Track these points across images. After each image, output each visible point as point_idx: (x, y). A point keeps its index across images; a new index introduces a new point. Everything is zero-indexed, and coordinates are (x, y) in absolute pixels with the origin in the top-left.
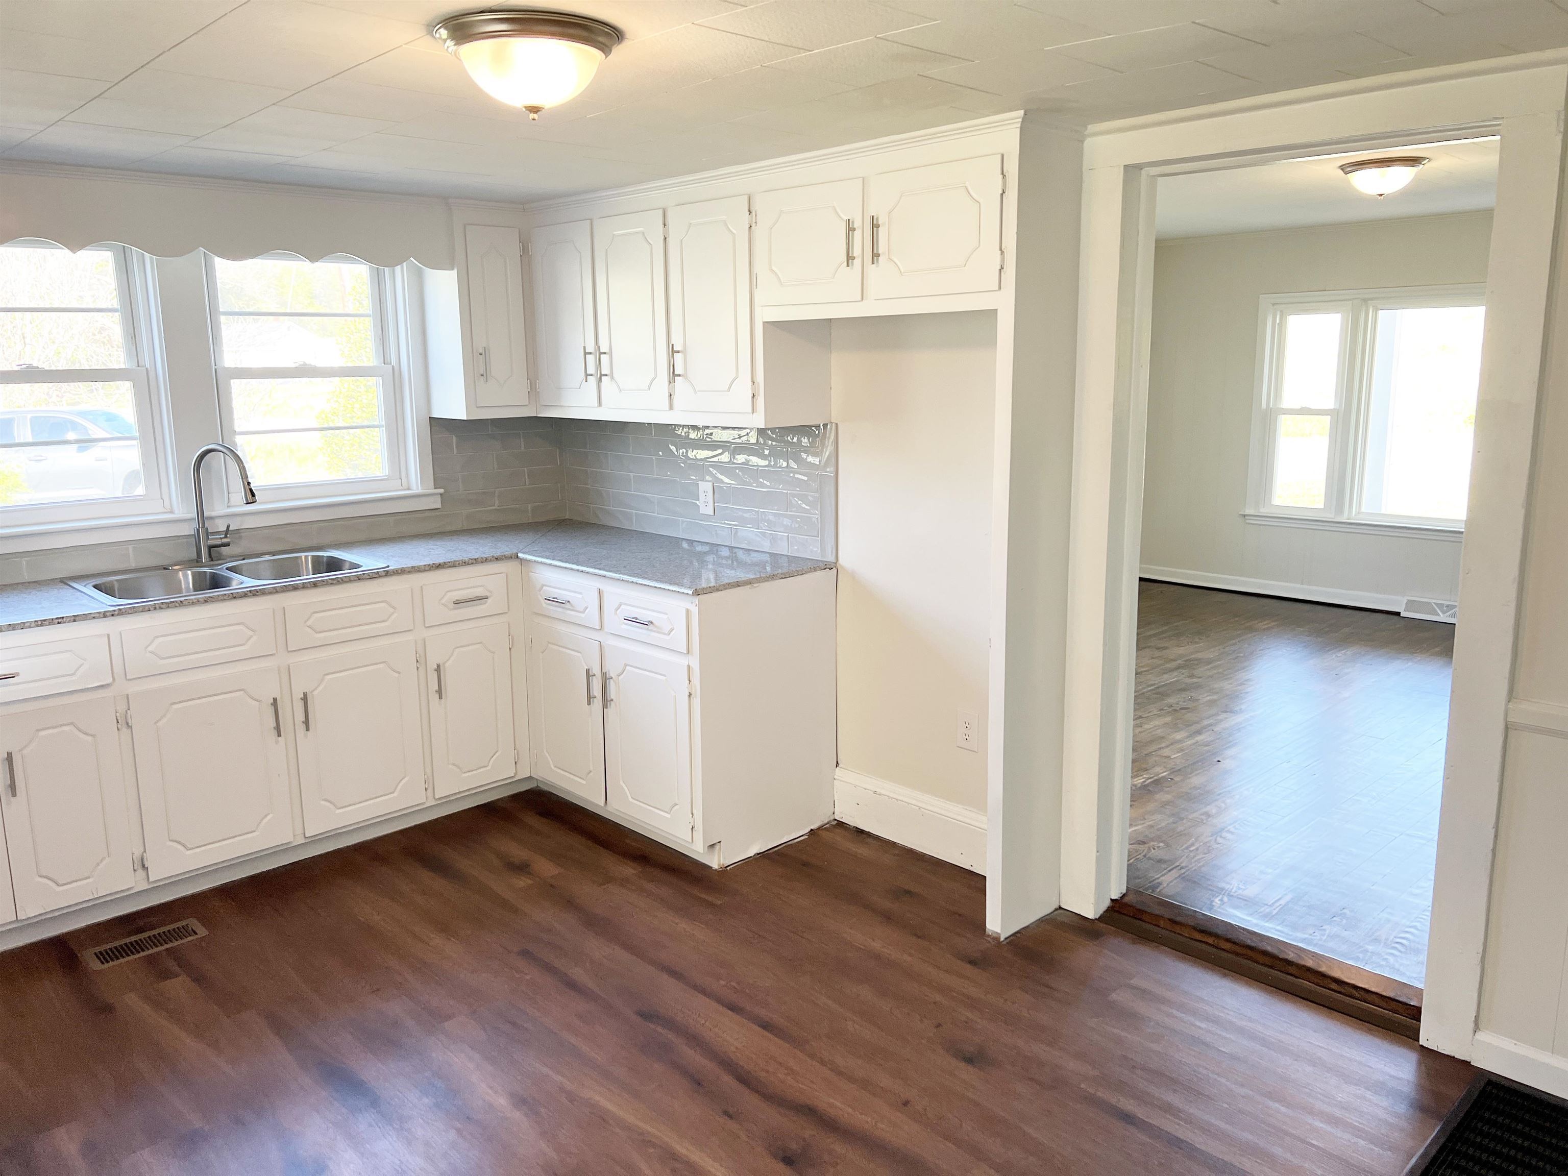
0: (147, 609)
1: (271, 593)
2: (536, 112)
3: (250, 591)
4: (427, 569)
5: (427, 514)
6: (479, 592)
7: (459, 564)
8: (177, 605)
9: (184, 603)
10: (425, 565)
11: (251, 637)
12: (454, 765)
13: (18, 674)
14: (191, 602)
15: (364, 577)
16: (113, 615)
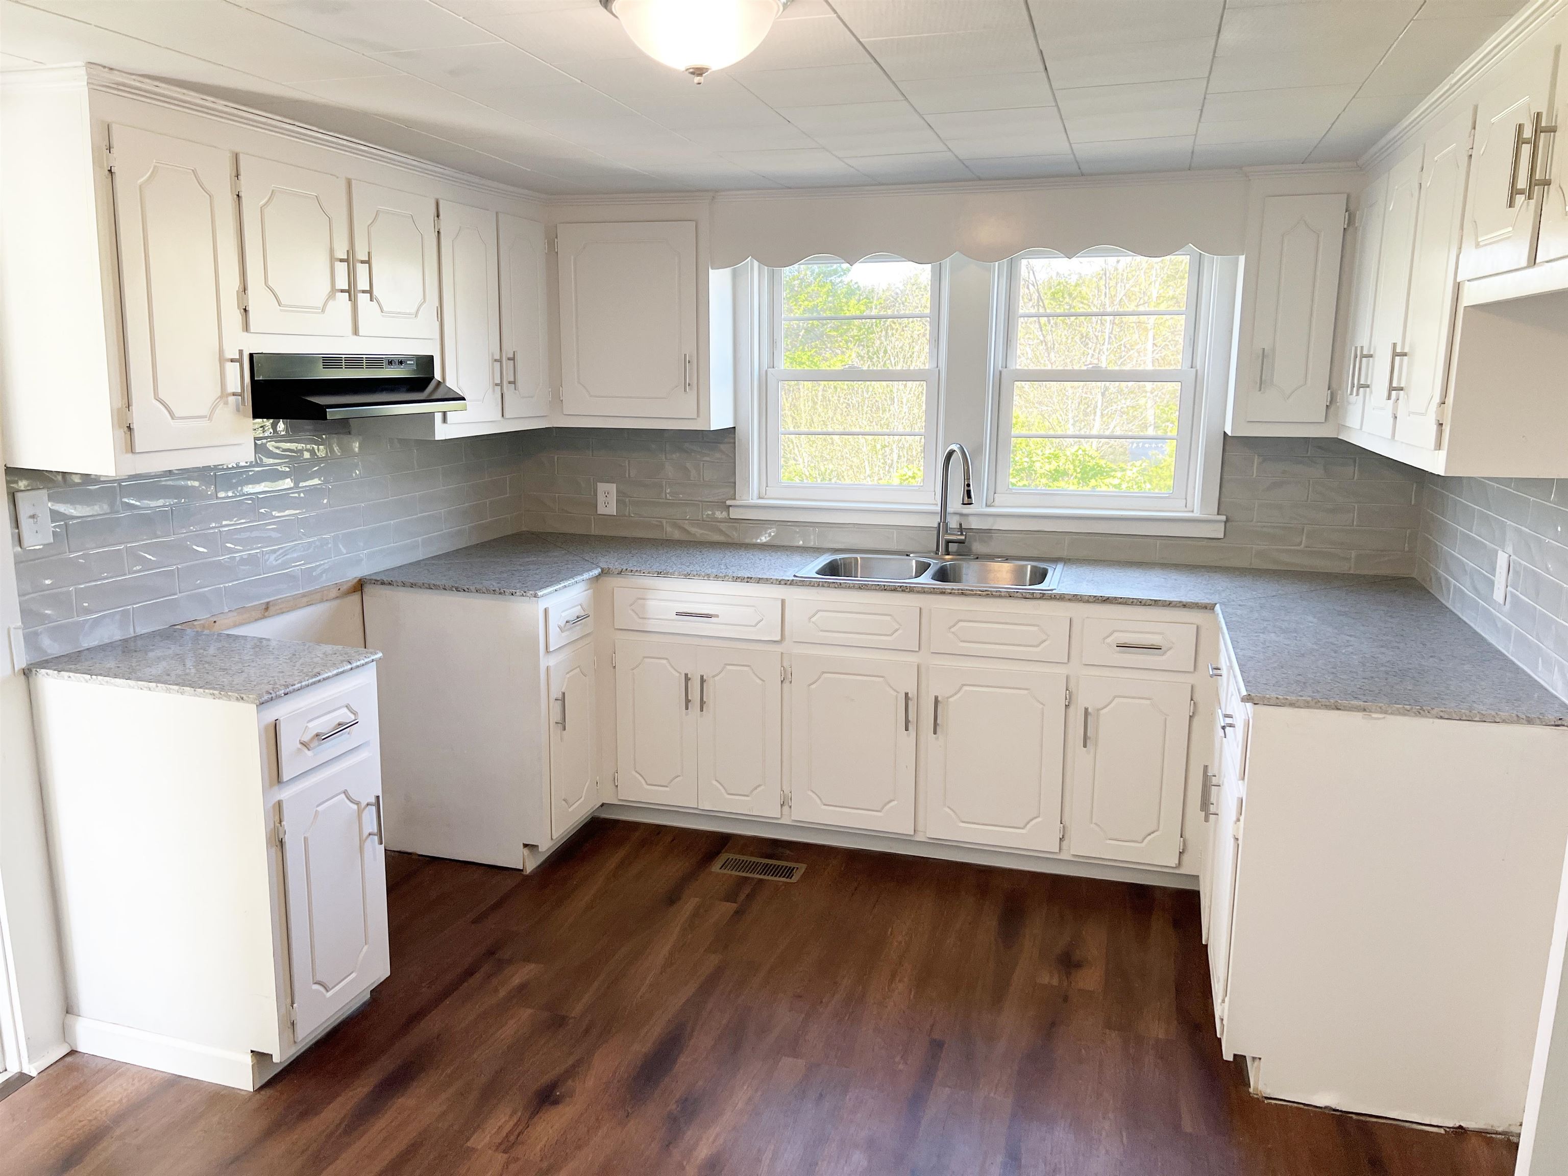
0: (812, 584)
1: (918, 592)
2: (700, 75)
3: (901, 587)
4: (1091, 600)
5: (1204, 543)
6: (1155, 640)
7: (1132, 602)
8: (836, 586)
9: (842, 585)
10: (1090, 596)
11: (897, 630)
12: (1096, 824)
13: (717, 616)
14: (848, 585)
15: (1016, 595)
16: (786, 584)
